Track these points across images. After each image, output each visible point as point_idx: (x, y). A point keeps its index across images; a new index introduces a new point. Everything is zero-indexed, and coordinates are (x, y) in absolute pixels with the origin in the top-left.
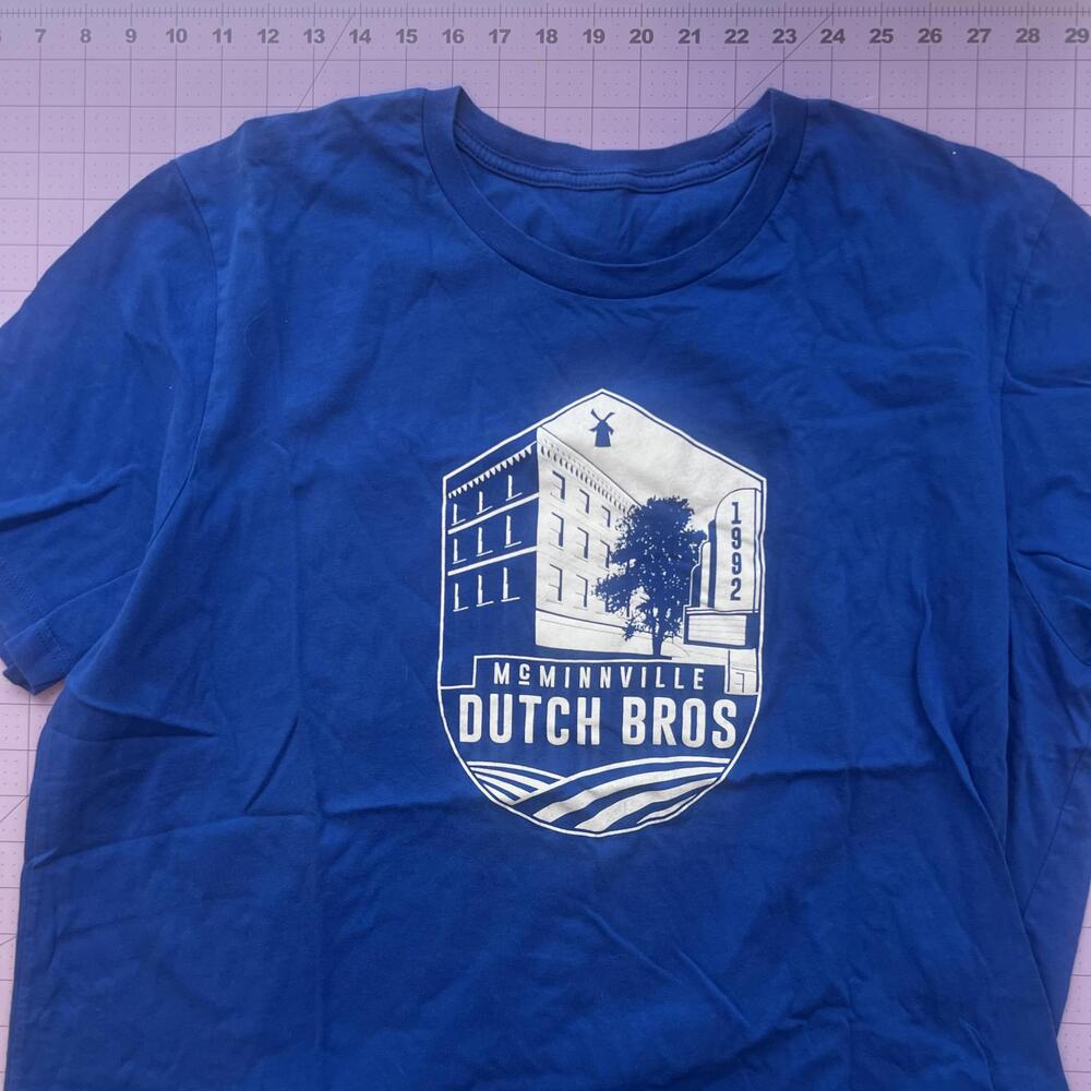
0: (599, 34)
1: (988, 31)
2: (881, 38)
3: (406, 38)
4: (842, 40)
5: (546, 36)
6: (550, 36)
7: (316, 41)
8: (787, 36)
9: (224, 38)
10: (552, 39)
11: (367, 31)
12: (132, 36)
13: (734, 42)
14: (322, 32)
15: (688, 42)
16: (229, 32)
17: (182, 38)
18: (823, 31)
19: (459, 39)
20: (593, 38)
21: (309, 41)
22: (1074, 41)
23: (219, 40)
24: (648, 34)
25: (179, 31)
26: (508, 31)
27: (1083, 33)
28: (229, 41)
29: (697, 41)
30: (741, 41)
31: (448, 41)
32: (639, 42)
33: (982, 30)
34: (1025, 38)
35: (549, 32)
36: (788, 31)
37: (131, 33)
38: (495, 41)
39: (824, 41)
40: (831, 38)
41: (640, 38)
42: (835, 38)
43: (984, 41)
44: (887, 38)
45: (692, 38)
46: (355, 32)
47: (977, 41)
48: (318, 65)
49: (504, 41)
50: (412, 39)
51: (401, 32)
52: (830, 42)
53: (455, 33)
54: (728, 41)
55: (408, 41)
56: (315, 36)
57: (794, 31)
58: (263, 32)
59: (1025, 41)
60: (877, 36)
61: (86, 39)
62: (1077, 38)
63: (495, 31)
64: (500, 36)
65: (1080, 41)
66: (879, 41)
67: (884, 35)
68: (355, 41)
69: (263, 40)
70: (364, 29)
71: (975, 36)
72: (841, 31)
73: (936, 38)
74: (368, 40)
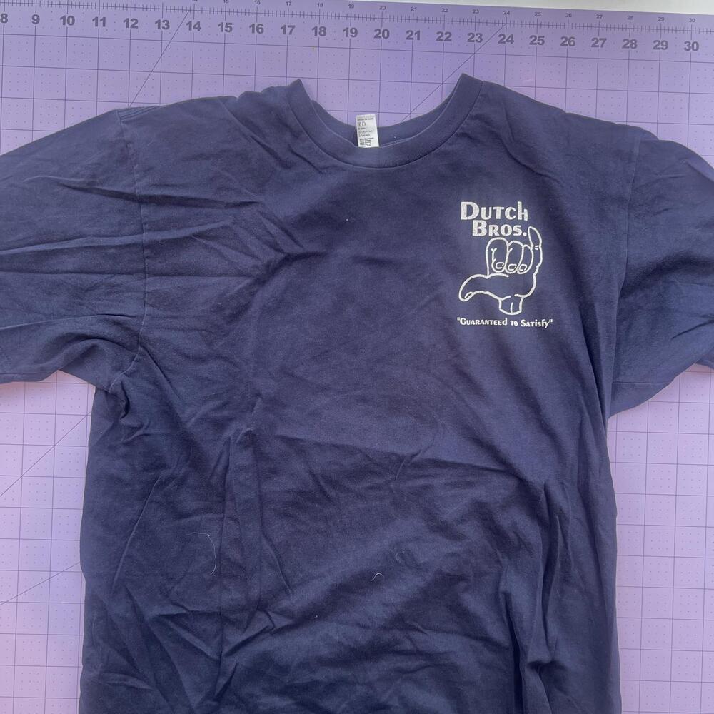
0: (354, 31)
1: (605, 40)
2: (536, 41)
3: (224, 28)
4: (512, 42)
5: (318, 31)
6: (321, 31)
7: (163, 28)
8: (476, 38)
9: (100, 23)
10: (323, 33)
11: (198, 23)
12: (36, 19)
13: (442, 40)
14: (168, 22)
15: (413, 39)
16: (104, 19)
17: (71, 22)
18: (500, 36)
19: (260, 30)
20: (350, 34)
21: (159, 28)
22: (659, 48)
23: (96, 25)
24: (386, 32)
25: (69, 17)
26: (293, 27)
27: (664, 43)
28: (104, 26)
29: (418, 39)
30: (446, 39)
31: (253, 32)
32: (380, 37)
33: (601, 39)
34: (629, 45)
35: (320, 28)
36: (477, 35)
37: (36, 18)
38: (285, 33)
39: (500, 42)
40: (505, 40)
41: (381, 35)
42: (507, 41)
43: (602, 46)
44: (541, 42)
45: (415, 37)
46: (190, 23)
47: (598, 46)
48: (165, 44)
49: (290, 33)
50: (229, 29)
51: (221, 25)
52: (504, 42)
53: (258, 26)
54: (439, 39)
55: (226, 30)
56: (163, 24)
57: (481, 35)
58: (127, 21)
59: (628, 47)
60: (534, 40)
61: (4, 20)
62: (660, 46)
63: (285, 26)
64: (288, 30)
65: (663, 49)
66: (535, 44)
67: (539, 40)
68: (190, 29)
69: (127, 27)
70: (196, 22)
71: (596, 43)
72: (511, 36)
73: (572, 43)
74: (199, 29)
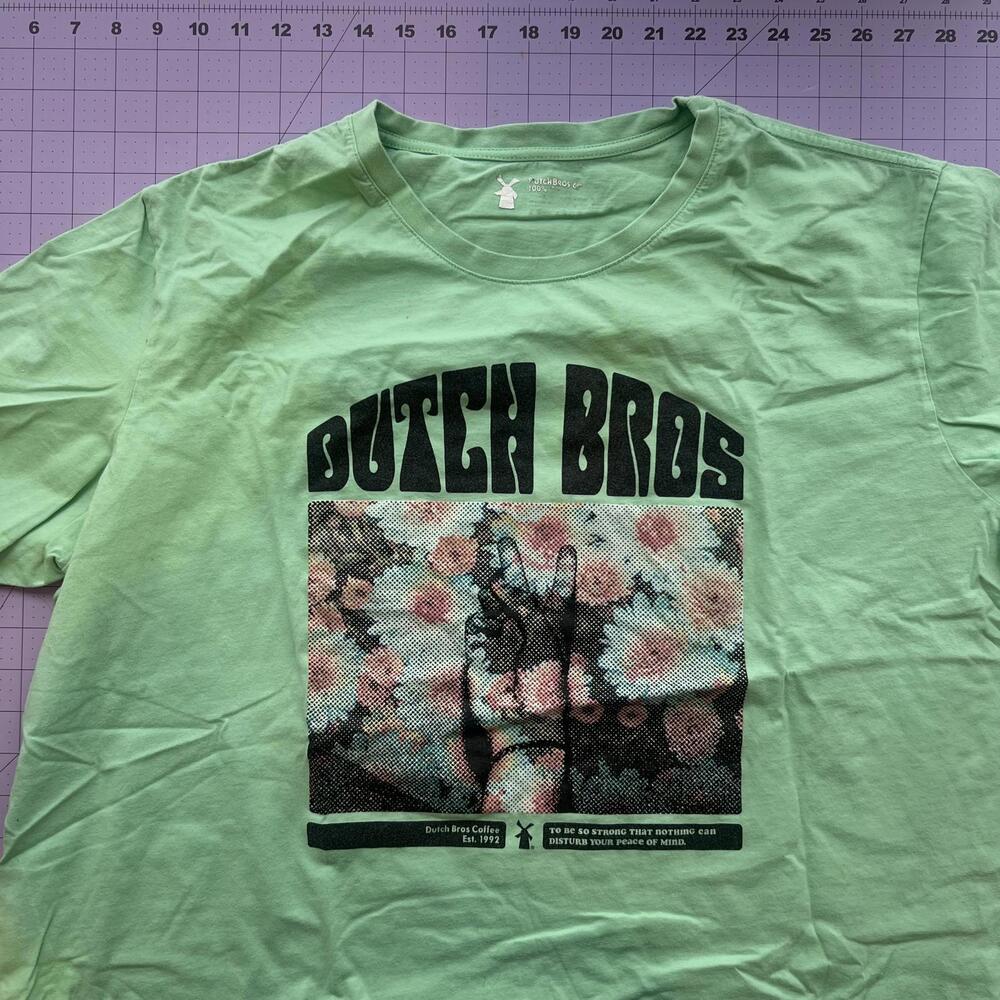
0: (575, 31)
1: (912, 31)
2: (820, 36)
3: (404, 33)
4: (786, 38)
5: (528, 32)
6: (531, 32)
7: (324, 34)
8: (739, 34)
9: (242, 31)
10: (534, 35)
11: (370, 27)
12: (158, 29)
13: (693, 39)
14: (330, 27)
15: (653, 38)
16: (246, 26)
17: (203, 31)
18: (770, 31)
19: (451, 34)
20: (570, 34)
21: (318, 35)
22: (986, 41)
23: (237, 34)
24: (618, 31)
25: (201, 25)
26: (495, 28)
27: (992, 34)
28: (247, 34)
29: (661, 38)
30: (699, 38)
31: (442, 36)
32: (610, 38)
33: (906, 31)
34: (944, 38)
35: (531, 29)
36: (739, 30)
37: (157, 26)
38: (483, 36)
39: (771, 39)
40: (777, 36)
41: (611, 35)
42: (780, 36)
43: (908, 40)
44: (826, 37)
45: (656, 35)
46: (359, 27)
47: (902, 40)
48: (326, 55)
49: (491, 36)
50: (409, 33)
51: (400, 28)
52: (776, 39)
53: (448, 28)
54: (688, 38)
55: (406, 35)
56: (323, 30)
57: (745, 30)
58: (276, 27)
59: (944, 41)
60: (817, 35)
61: (116, 31)
63: (484, 27)
64: (488, 32)
65: (990, 41)
66: (819, 40)
67: (823, 34)
68: (359, 35)
69: (277, 35)
70: (366, 26)
71: (900, 35)
72: (786, 31)
73: (868, 37)
74: (371, 34)
